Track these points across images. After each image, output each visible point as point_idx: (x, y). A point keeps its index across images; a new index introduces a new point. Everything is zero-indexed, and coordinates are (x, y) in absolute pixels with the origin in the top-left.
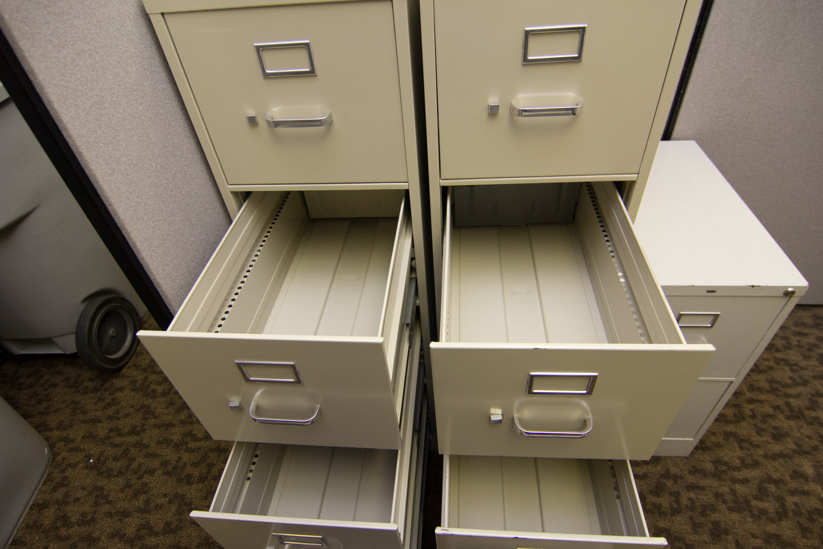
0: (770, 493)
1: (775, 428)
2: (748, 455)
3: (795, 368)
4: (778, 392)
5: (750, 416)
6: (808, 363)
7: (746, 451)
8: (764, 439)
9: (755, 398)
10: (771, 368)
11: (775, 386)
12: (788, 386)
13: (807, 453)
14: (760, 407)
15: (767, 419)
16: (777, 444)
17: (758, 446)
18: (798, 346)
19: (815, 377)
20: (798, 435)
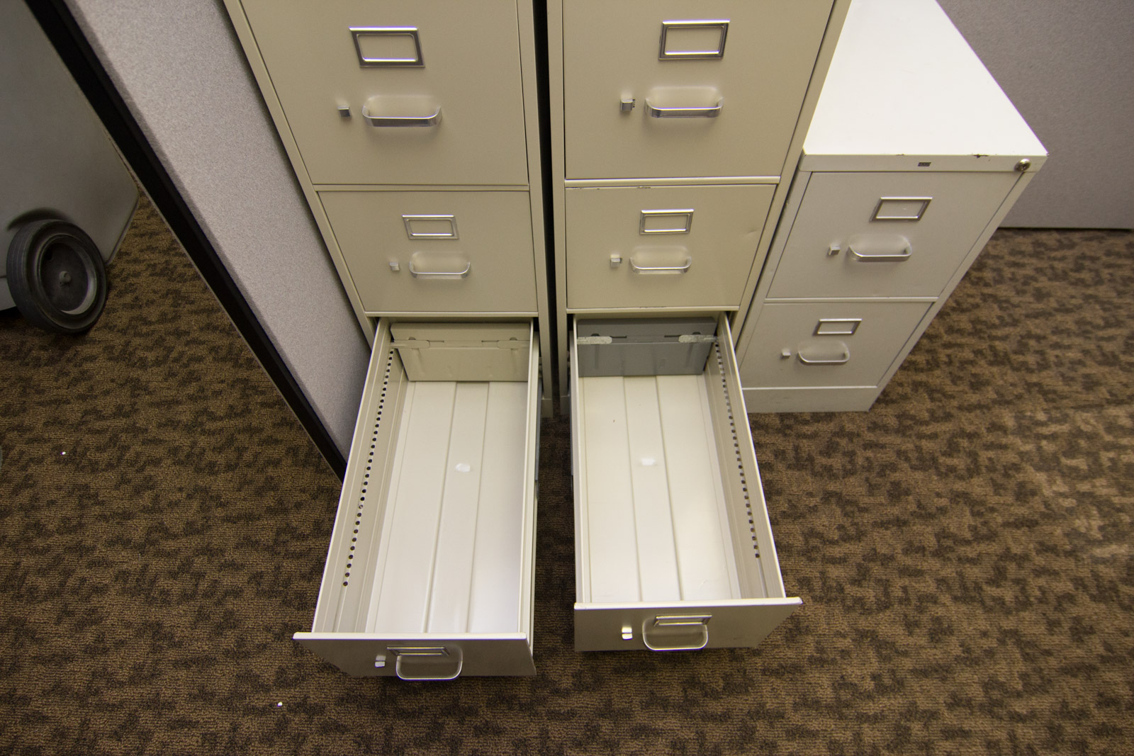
0: (961, 449)
1: (974, 375)
2: (939, 407)
3: (1005, 305)
4: (982, 335)
5: (945, 363)
6: (1021, 299)
7: (938, 403)
8: (960, 388)
9: (953, 341)
10: (977, 306)
11: (979, 327)
12: (994, 326)
13: (1008, 403)
14: (959, 352)
15: (966, 366)
16: (974, 393)
17: (952, 397)
18: (1011, 279)
19: (1027, 316)
20: (1001, 382)
